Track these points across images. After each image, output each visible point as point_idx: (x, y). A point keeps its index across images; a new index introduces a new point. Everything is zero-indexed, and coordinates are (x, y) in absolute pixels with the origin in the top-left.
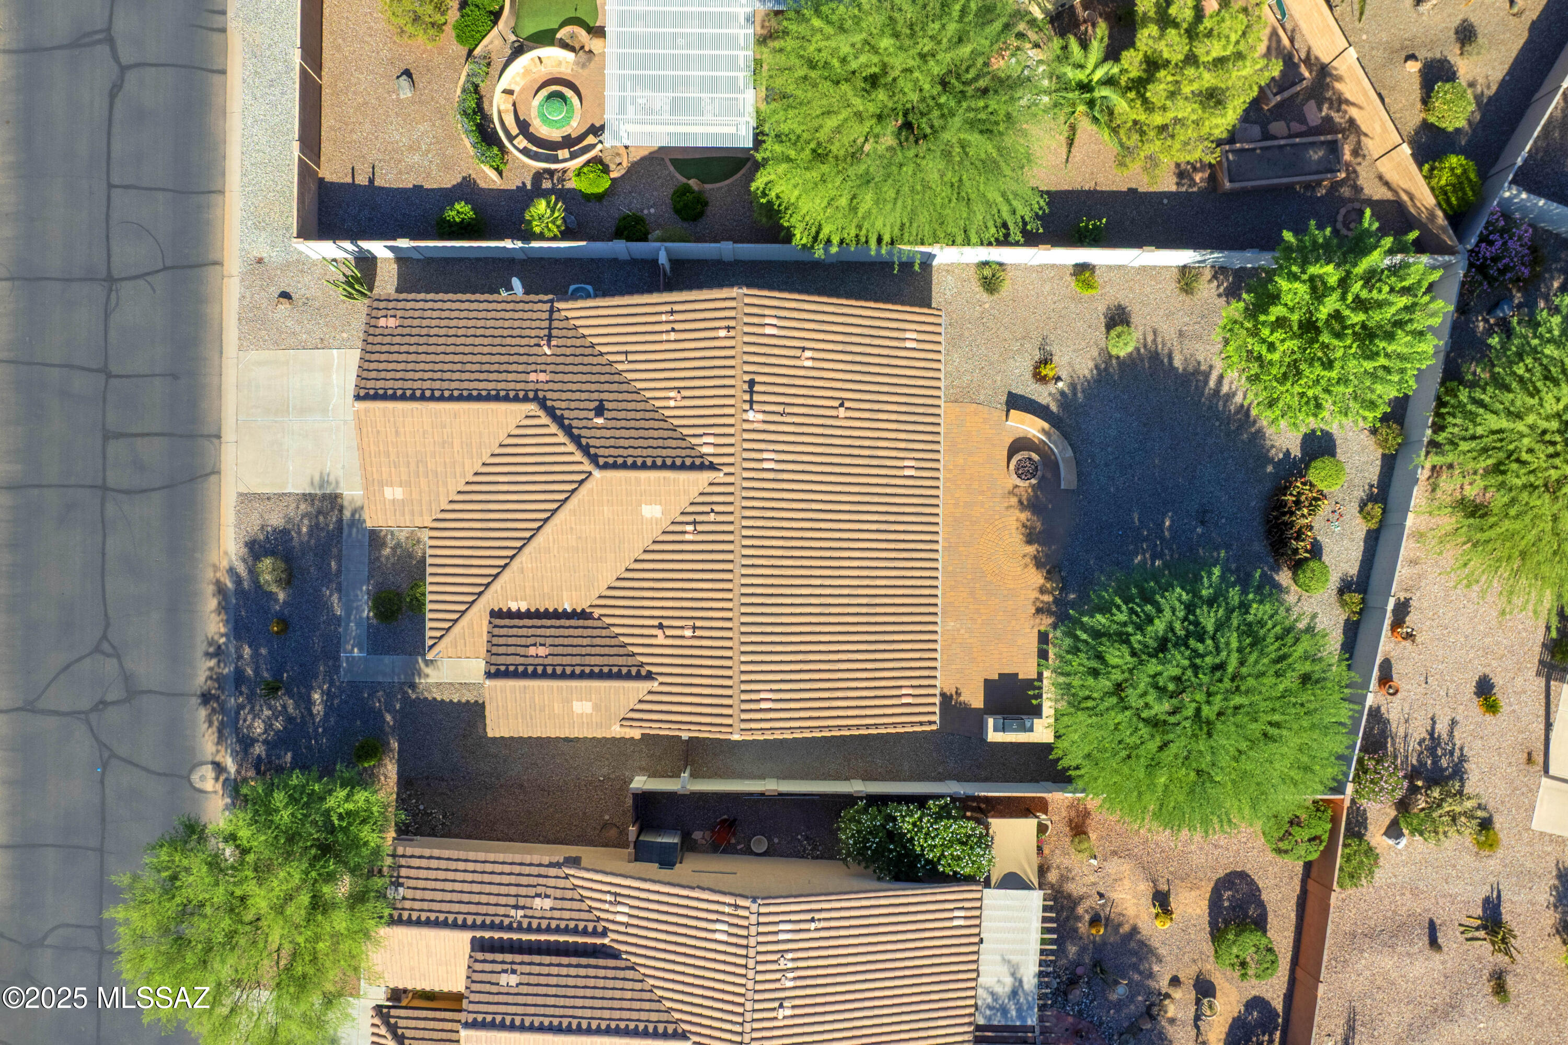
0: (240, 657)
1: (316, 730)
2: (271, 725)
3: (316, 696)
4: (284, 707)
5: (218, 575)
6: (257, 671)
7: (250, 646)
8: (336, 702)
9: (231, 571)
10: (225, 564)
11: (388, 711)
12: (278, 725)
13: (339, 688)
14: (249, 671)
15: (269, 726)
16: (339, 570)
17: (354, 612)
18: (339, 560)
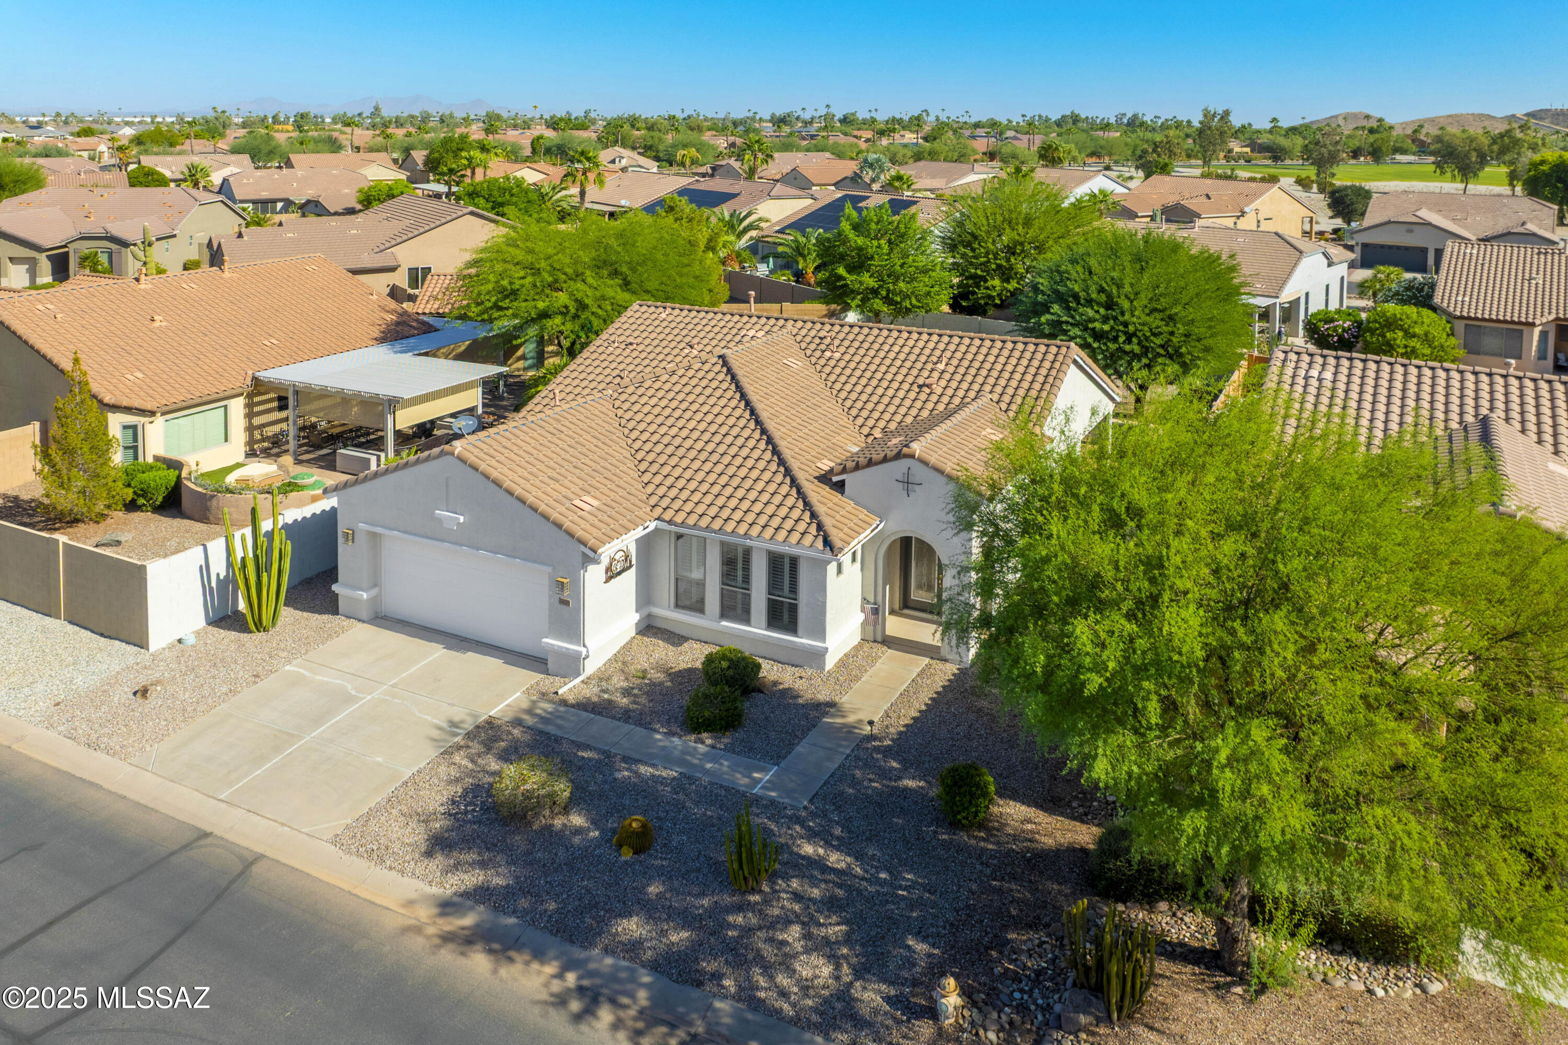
0: (633, 948)
1: (883, 883)
2: (827, 941)
3: (808, 849)
4: (797, 897)
5: (431, 930)
6: (686, 919)
7: (628, 915)
8: (838, 831)
9: (447, 907)
10: (424, 913)
11: (900, 778)
12: (836, 930)
13: (813, 815)
14: (679, 937)
15: (827, 948)
16: (604, 752)
17: (689, 758)
18: (587, 747)
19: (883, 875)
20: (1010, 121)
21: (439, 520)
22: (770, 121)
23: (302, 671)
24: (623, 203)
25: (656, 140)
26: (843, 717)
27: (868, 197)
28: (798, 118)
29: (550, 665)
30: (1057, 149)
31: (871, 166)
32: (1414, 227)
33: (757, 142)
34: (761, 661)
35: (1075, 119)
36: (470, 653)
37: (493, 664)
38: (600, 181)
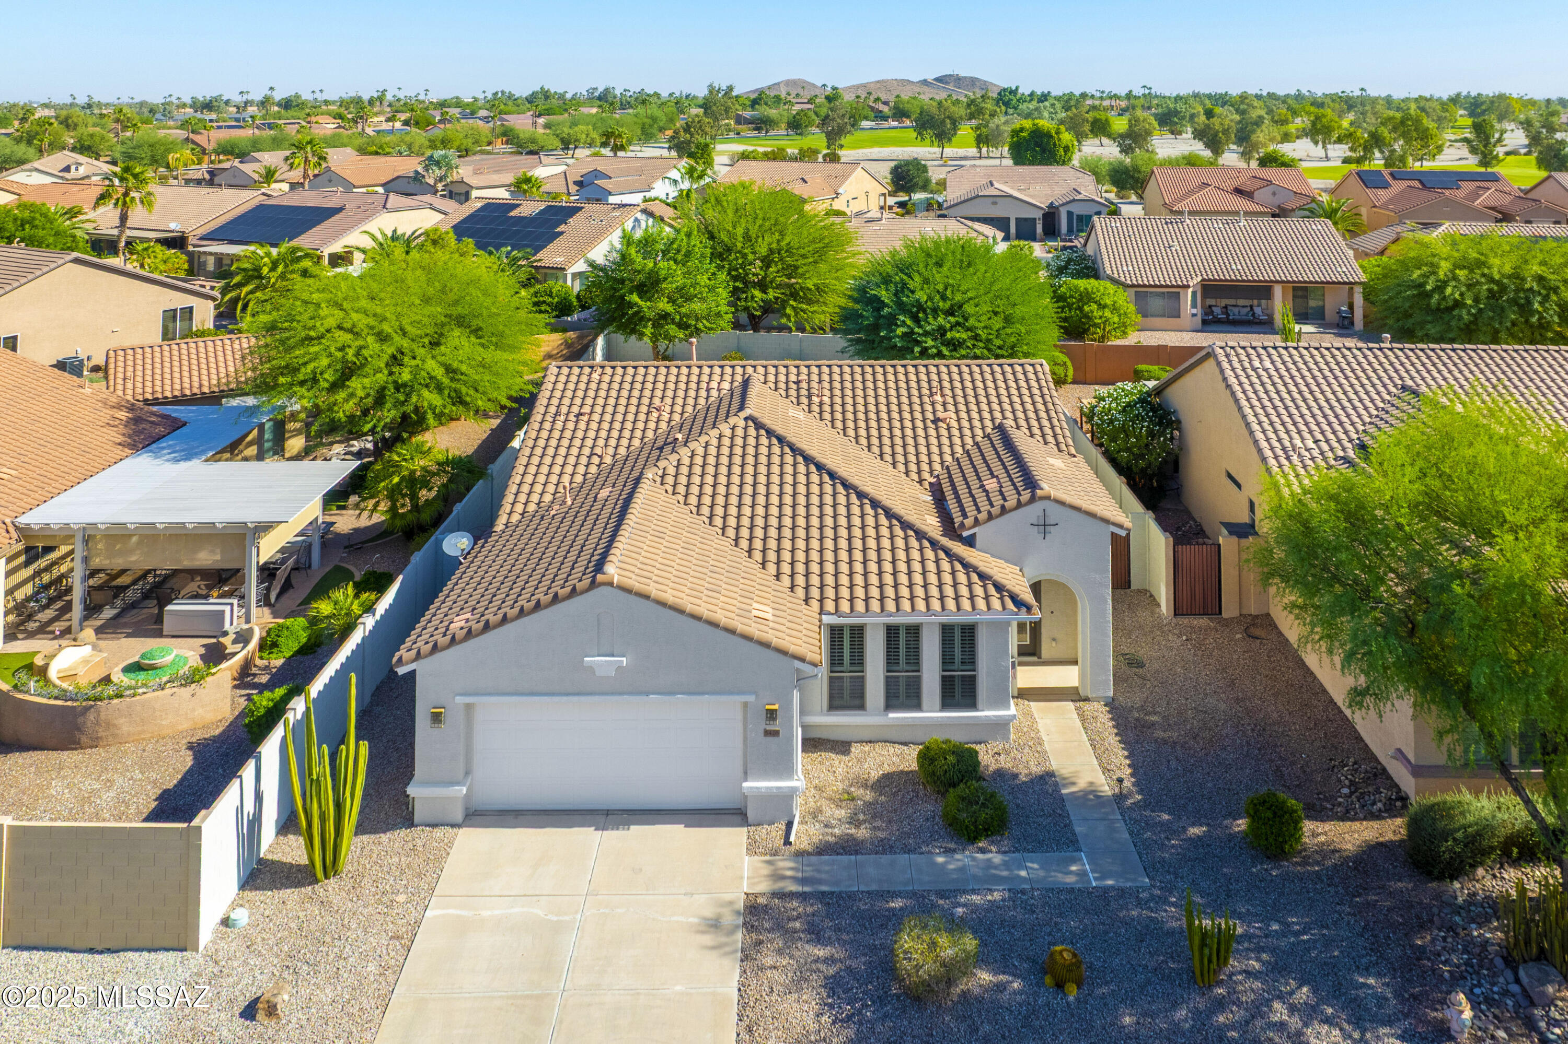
4: (1249, 973)
11: (1183, 828)
12: (1304, 992)
16: (913, 895)
17: (994, 871)
18: (894, 895)
19: (1275, 927)
20: (476, 99)
21: (591, 669)
22: (191, 107)
23: (452, 911)
24: (173, 226)
25: (97, 139)
26: (1074, 784)
27: (518, 205)
28: (227, 103)
29: (750, 814)
30: (620, 136)
31: (438, 163)
32: (998, 199)
33: (308, 143)
34: (973, 746)
35: (546, 95)
36: (632, 827)
37: (675, 832)
38: (147, 201)
